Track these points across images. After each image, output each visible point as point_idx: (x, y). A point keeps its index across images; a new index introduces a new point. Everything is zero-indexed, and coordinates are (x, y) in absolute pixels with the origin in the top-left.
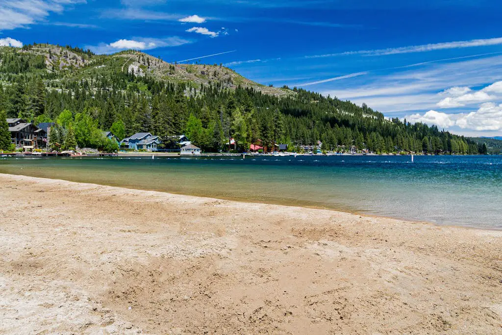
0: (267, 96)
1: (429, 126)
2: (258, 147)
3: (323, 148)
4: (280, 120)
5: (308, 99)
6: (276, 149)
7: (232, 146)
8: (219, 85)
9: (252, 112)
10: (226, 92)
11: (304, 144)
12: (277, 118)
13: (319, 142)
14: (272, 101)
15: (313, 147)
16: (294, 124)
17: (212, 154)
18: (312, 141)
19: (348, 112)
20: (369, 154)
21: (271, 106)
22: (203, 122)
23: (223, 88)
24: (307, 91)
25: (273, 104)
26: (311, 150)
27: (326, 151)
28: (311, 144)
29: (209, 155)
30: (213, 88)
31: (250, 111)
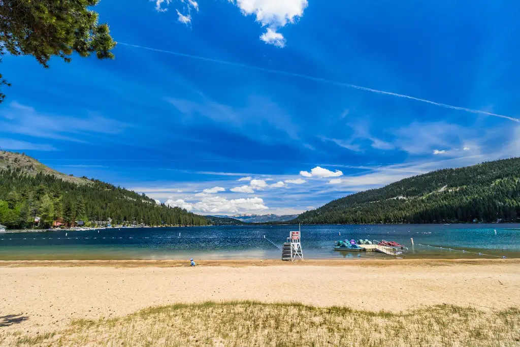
0: (67, 182)
1: (182, 209)
2: (60, 224)
3: (113, 223)
4: (82, 204)
5: (103, 188)
6: (76, 225)
7: (36, 223)
8: (18, 170)
9: (61, 198)
10: (26, 176)
11: (98, 219)
12: (80, 202)
13: (109, 219)
14: (72, 187)
15: (104, 222)
16: (90, 205)
17: (17, 231)
18: (104, 218)
19: (132, 198)
20: (145, 227)
21: (70, 190)
22: (10, 204)
23: (23, 173)
24: (102, 181)
25: (72, 189)
26: (103, 225)
27: (114, 225)
28: (103, 220)
29: (13, 231)
30: (12, 172)
31: (58, 197)
